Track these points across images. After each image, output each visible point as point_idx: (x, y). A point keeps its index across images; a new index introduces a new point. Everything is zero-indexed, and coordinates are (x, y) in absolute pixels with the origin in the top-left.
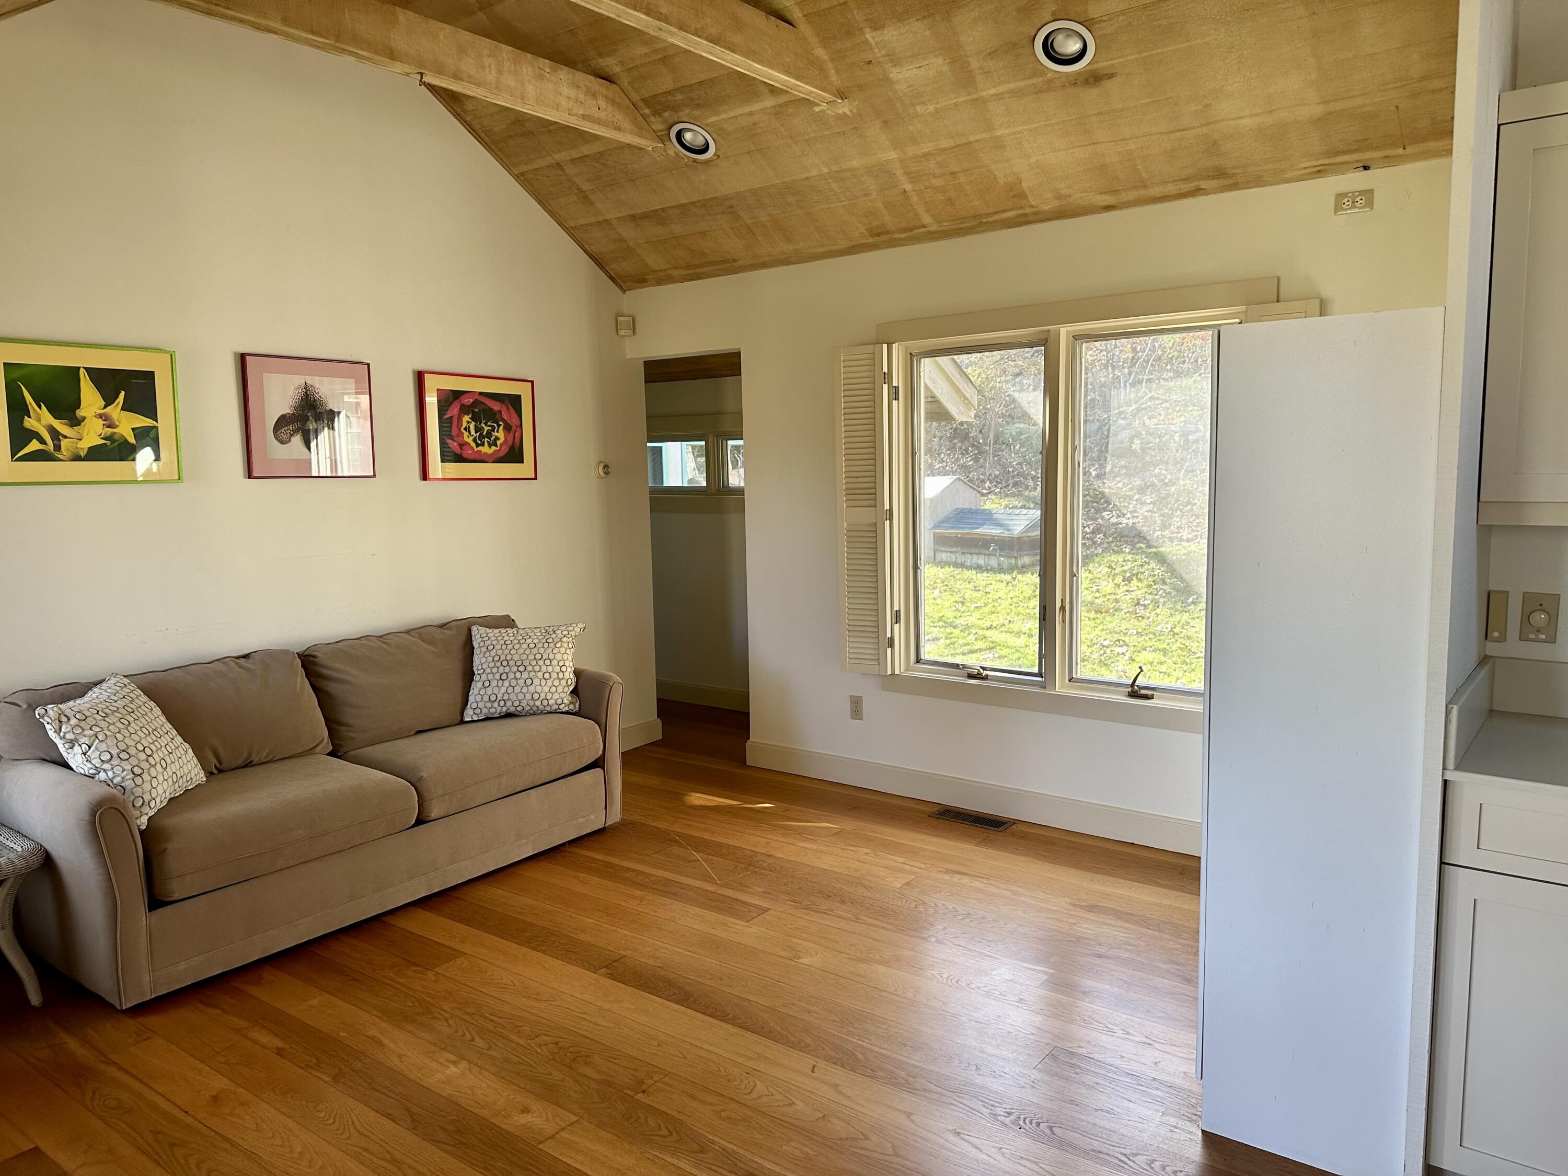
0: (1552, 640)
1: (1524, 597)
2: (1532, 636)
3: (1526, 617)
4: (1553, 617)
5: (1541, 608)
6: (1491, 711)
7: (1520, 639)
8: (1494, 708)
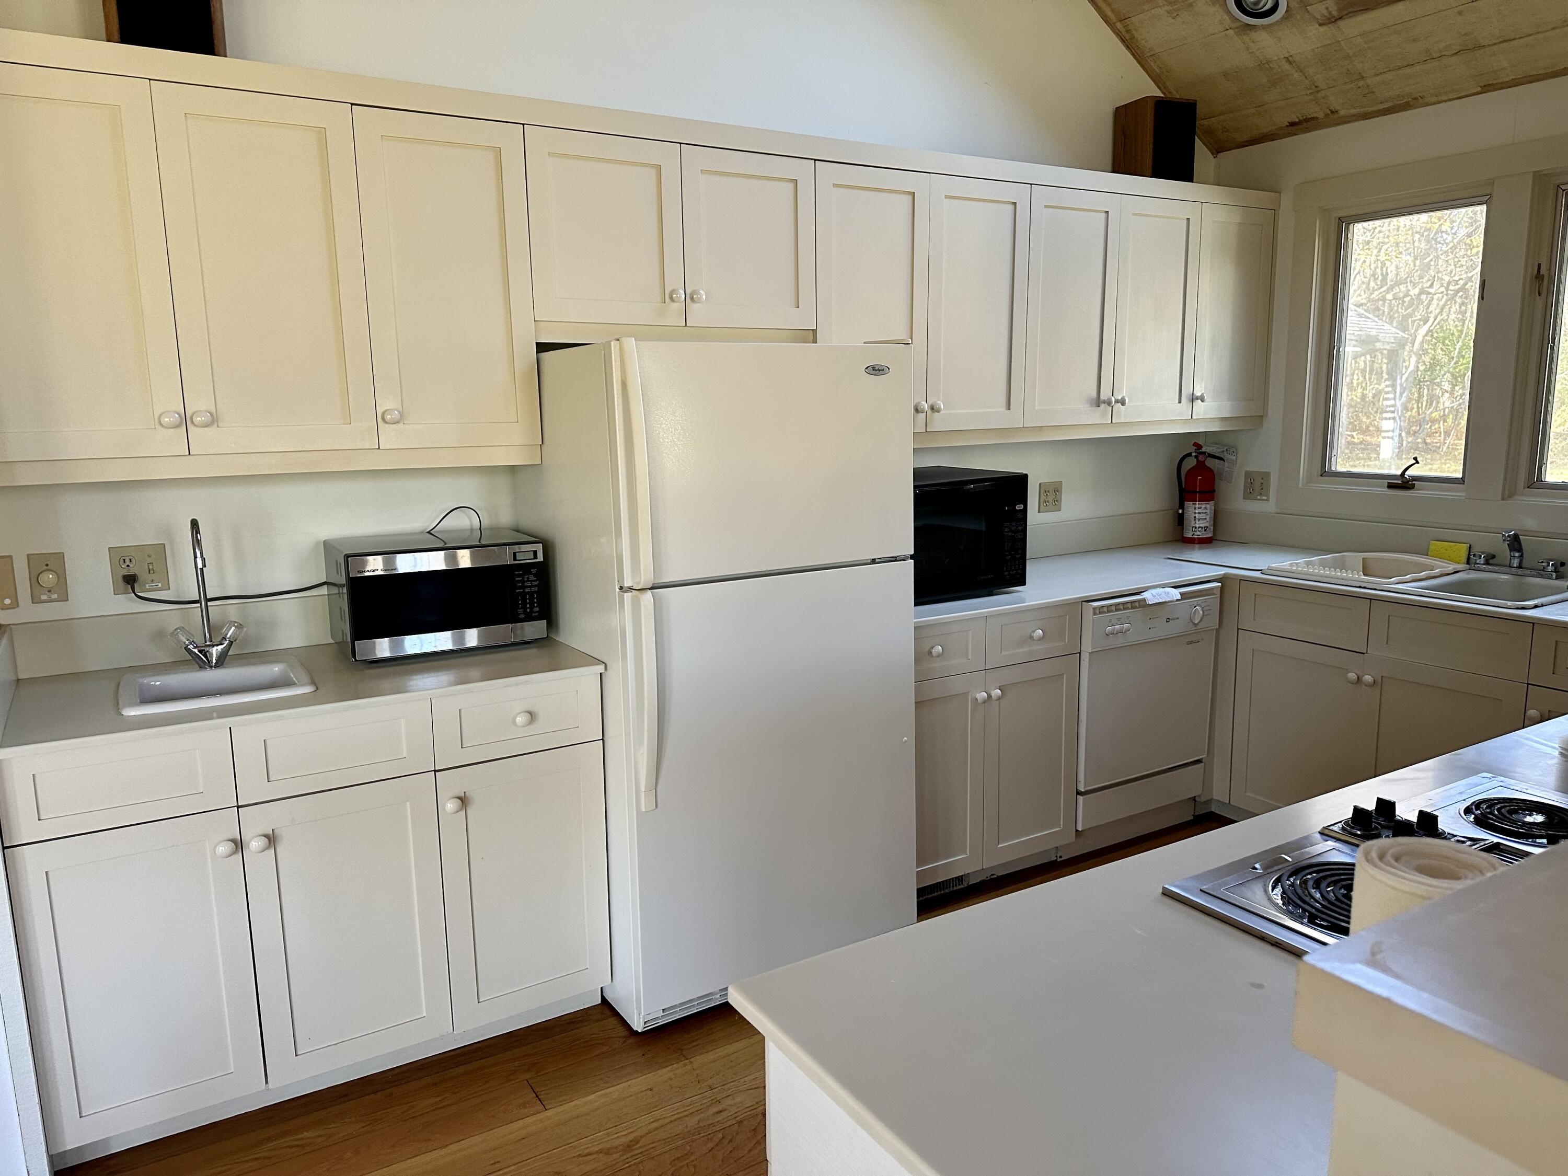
0: (65, 598)
1: (28, 560)
2: (44, 597)
3: (35, 580)
4: (62, 576)
5: (47, 568)
6: (18, 680)
7: (33, 603)
8: (21, 677)
